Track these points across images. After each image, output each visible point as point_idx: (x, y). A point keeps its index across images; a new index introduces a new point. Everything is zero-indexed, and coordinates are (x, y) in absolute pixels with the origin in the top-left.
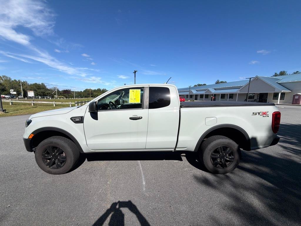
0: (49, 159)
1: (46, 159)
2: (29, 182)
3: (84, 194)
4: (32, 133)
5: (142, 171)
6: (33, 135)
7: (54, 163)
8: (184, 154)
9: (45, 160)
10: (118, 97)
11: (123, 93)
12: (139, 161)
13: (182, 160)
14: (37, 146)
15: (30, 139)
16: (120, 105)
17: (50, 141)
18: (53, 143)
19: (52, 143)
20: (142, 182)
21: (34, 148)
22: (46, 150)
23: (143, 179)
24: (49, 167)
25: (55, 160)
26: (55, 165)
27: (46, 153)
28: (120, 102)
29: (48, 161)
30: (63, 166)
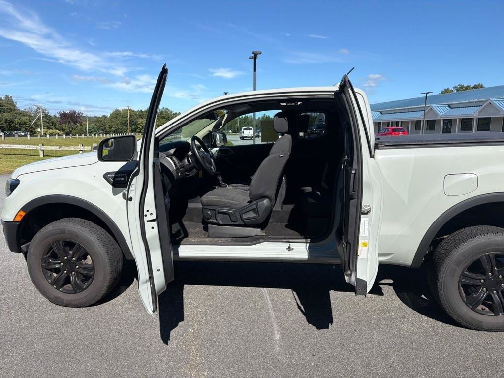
0: (57, 271)
1: (51, 270)
2: (17, 317)
3: (138, 348)
4: (23, 209)
5: (272, 311)
6: (23, 214)
7: (67, 281)
8: (391, 281)
9: (49, 272)
10: (210, 127)
11: (224, 115)
12: (265, 289)
13: (382, 294)
14: (30, 240)
15: (17, 222)
16: (216, 146)
17: (60, 227)
18: (65, 233)
19: (63, 232)
20: (273, 335)
21: (24, 246)
22: (51, 248)
23: (275, 329)
24: (58, 289)
25: (70, 272)
26: (69, 286)
27: (49, 257)
28: (215, 141)
29: (55, 275)
30: (86, 288)
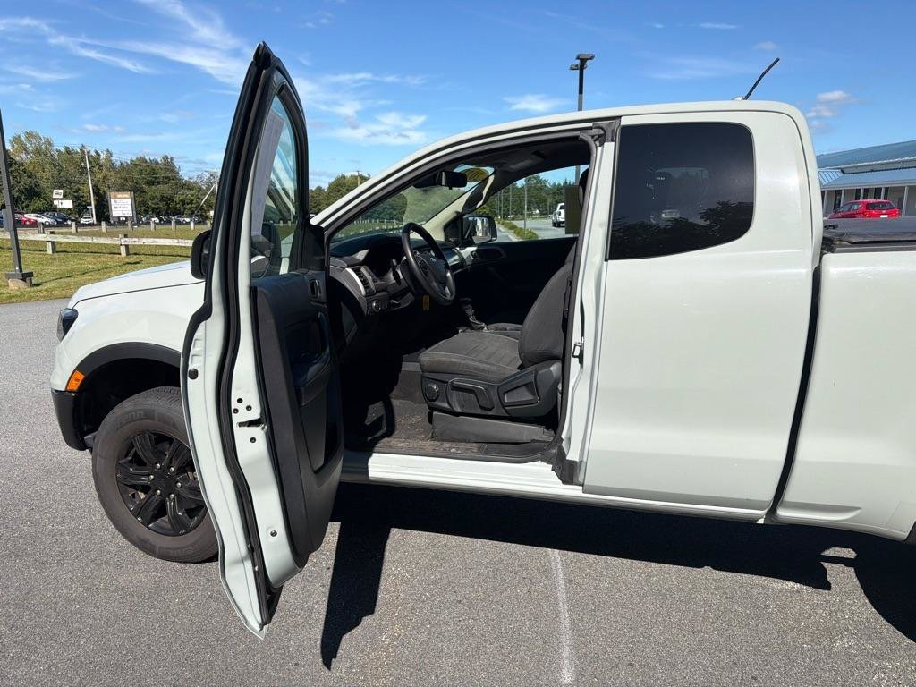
0: (145, 489)
1: (134, 487)
4: (80, 368)
5: (563, 608)
6: (81, 377)
7: (161, 511)
8: (850, 554)
9: (130, 489)
12: (556, 551)
14: (96, 429)
15: (71, 392)
16: (471, 244)
17: (146, 407)
18: (153, 419)
19: (149, 415)
20: (559, 669)
21: (89, 436)
22: (132, 446)
23: (565, 655)
24: (146, 523)
25: (166, 494)
26: (166, 518)
27: (130, 462)
29: (142, 496)
30: (194, 528)
